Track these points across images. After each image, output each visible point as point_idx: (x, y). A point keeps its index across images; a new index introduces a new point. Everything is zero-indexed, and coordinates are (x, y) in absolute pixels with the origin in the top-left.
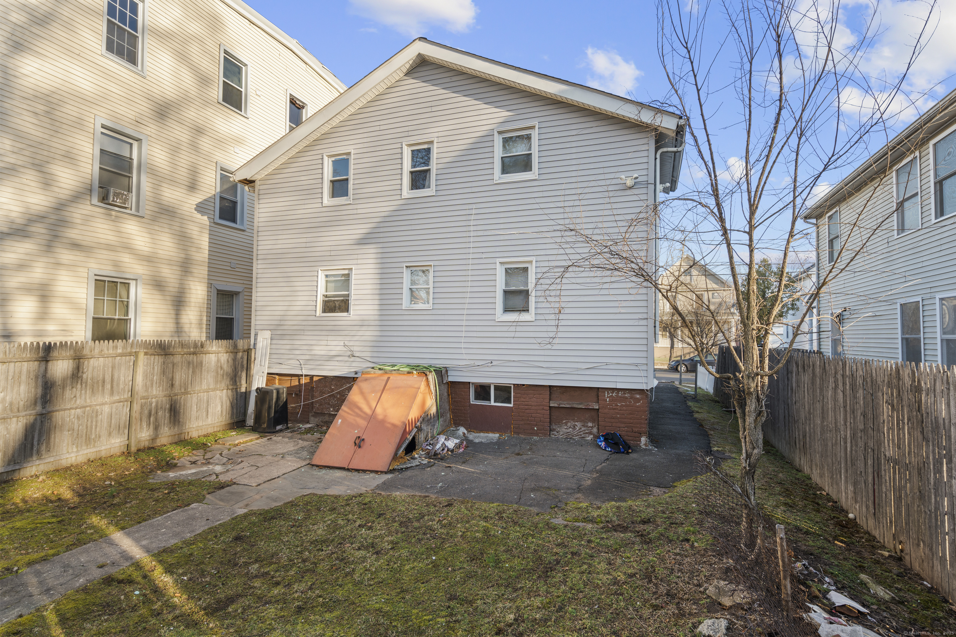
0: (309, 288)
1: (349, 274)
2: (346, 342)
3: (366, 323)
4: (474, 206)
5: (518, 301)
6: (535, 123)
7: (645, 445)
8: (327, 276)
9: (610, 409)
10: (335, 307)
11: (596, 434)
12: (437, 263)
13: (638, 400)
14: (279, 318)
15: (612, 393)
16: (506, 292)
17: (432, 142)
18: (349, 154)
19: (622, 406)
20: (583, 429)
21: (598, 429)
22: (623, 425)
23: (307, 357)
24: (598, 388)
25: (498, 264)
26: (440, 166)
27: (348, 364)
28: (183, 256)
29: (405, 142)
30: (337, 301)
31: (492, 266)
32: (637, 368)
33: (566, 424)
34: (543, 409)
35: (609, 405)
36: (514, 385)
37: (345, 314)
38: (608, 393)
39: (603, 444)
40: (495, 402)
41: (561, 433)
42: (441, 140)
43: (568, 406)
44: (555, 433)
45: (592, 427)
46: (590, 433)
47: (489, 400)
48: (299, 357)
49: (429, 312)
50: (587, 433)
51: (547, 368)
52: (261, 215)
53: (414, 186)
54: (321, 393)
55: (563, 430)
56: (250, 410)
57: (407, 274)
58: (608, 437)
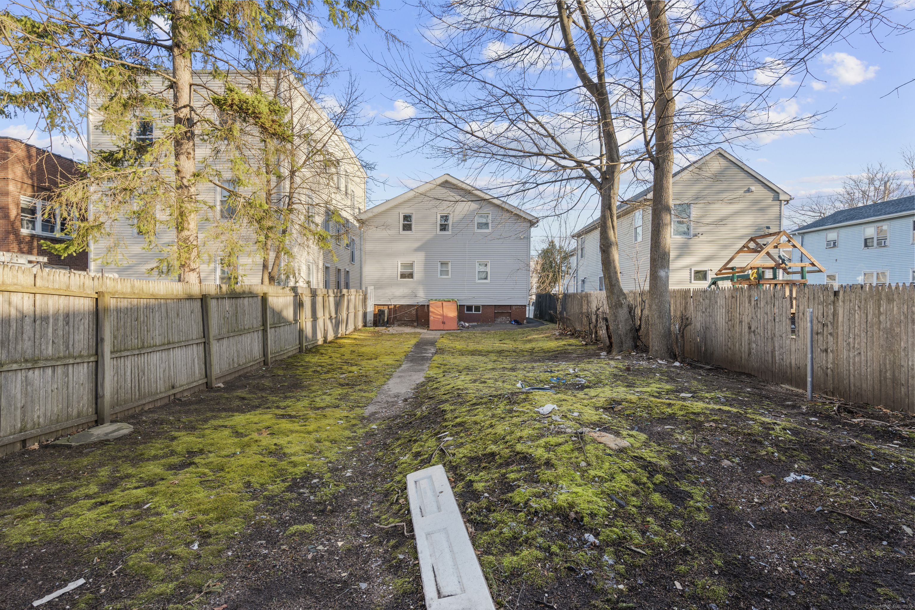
0: (394, 268)
1: (412, 264)
2: (412, 291)
3: (421, 283)
4: (467, 240)
6: (490, 212)
7: (525, 323)
8: (401, 263)
9: (515, 312)
10: (406, 276)
12: (452, 261)
13: (523, 309)
14: (378, 280)
16: (479, 272)
17: (450, 214)
18: (412, 214)
19: (519, 311)
20: (505, 319)
21: (510, 319)
22: (519, 317)
23: (393, 297)
24: (511, 305)
25: (476, 262)
26: (453, 223)
27: (413, 299)
29: (438, 212)
30: (407, 274)
31: (474, 263)
32: (524, 298)
33: (500, 318)
34: (492, 313)
35: (514, 310)
36: (482, 305)
37: (412, 279)
38: (514, 307)
39: (514, 323)
40: (474, 311)
42: (453, 213)
43: (501, 312)
44: (496, 321)
45: (508, 318)
46: (508, 320)
47: (472, 311)
48: (389, 297)
49: (449, 279)
51: (494, 299)
53: (441, 230)
54: (400, 312)
55: (499, 320)
56: (368, 320)
57: (439, 264)
58: (515, 321)
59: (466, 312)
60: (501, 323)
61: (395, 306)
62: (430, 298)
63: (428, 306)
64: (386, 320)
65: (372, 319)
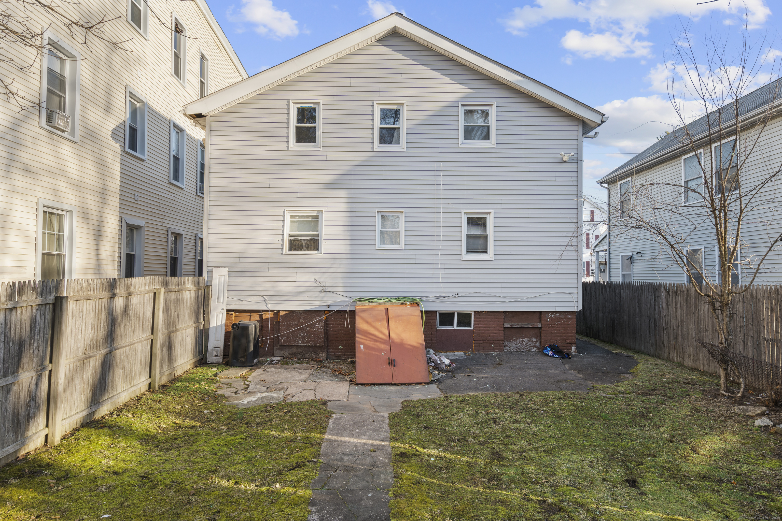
0: (275, 227)
1: (317, 216)
2: (316, 279)
3: (338, 261)
4: (442, 164)
5: (479, 244)
6: (493, 102)
7: (575, 352)
8: (291, 216)
9: (550, 327)
10: (302, 245)
11: (539, 346)
12: (408, 210)
13: (570, 319)
14: (238, 255)
15: (551, 315)
16: (468, 237)
17: (402, 105)
18: (318, 104)
19: (558, 324)
20: (529, 343)
21: (541, 342)
22: (559, 338)
23: (272, 293)
24: (540, 312)
25: (463, 214)
26: (410, 126)
27: (319, 299)
28: (101, 186)
29: (377, 100)
30: (304, 240)
31: (458, 215)
32: (570, 296)
33: (516, 340)
34: (499, 330)
35: (549, 324)
36: (475, 312)
37: (315, 253)
38: (548, 315)
39: (550, 353)
40: (457, 326)
41: (512, 348)
42: (410, 104)
43: (518, 326)
44: (507, 348)
45: (536, 342)
46: (534, 346)
47: (452, 325)
48: (262, 293)
49: (401, 252)
50: (532, 346)
51: (504, 297)
52: (213, 152)
53: (383, 141)
54: (289, 327)
55: (514, 345)
56: (210, 347)
57: (378, 218)
58: (553, 348)
59: (438, 327)
60: (518, 351)
61: (276, 313)
62: (357, 295)
63: (353, 313)
64: (251, 348)
65: (221, 344)
